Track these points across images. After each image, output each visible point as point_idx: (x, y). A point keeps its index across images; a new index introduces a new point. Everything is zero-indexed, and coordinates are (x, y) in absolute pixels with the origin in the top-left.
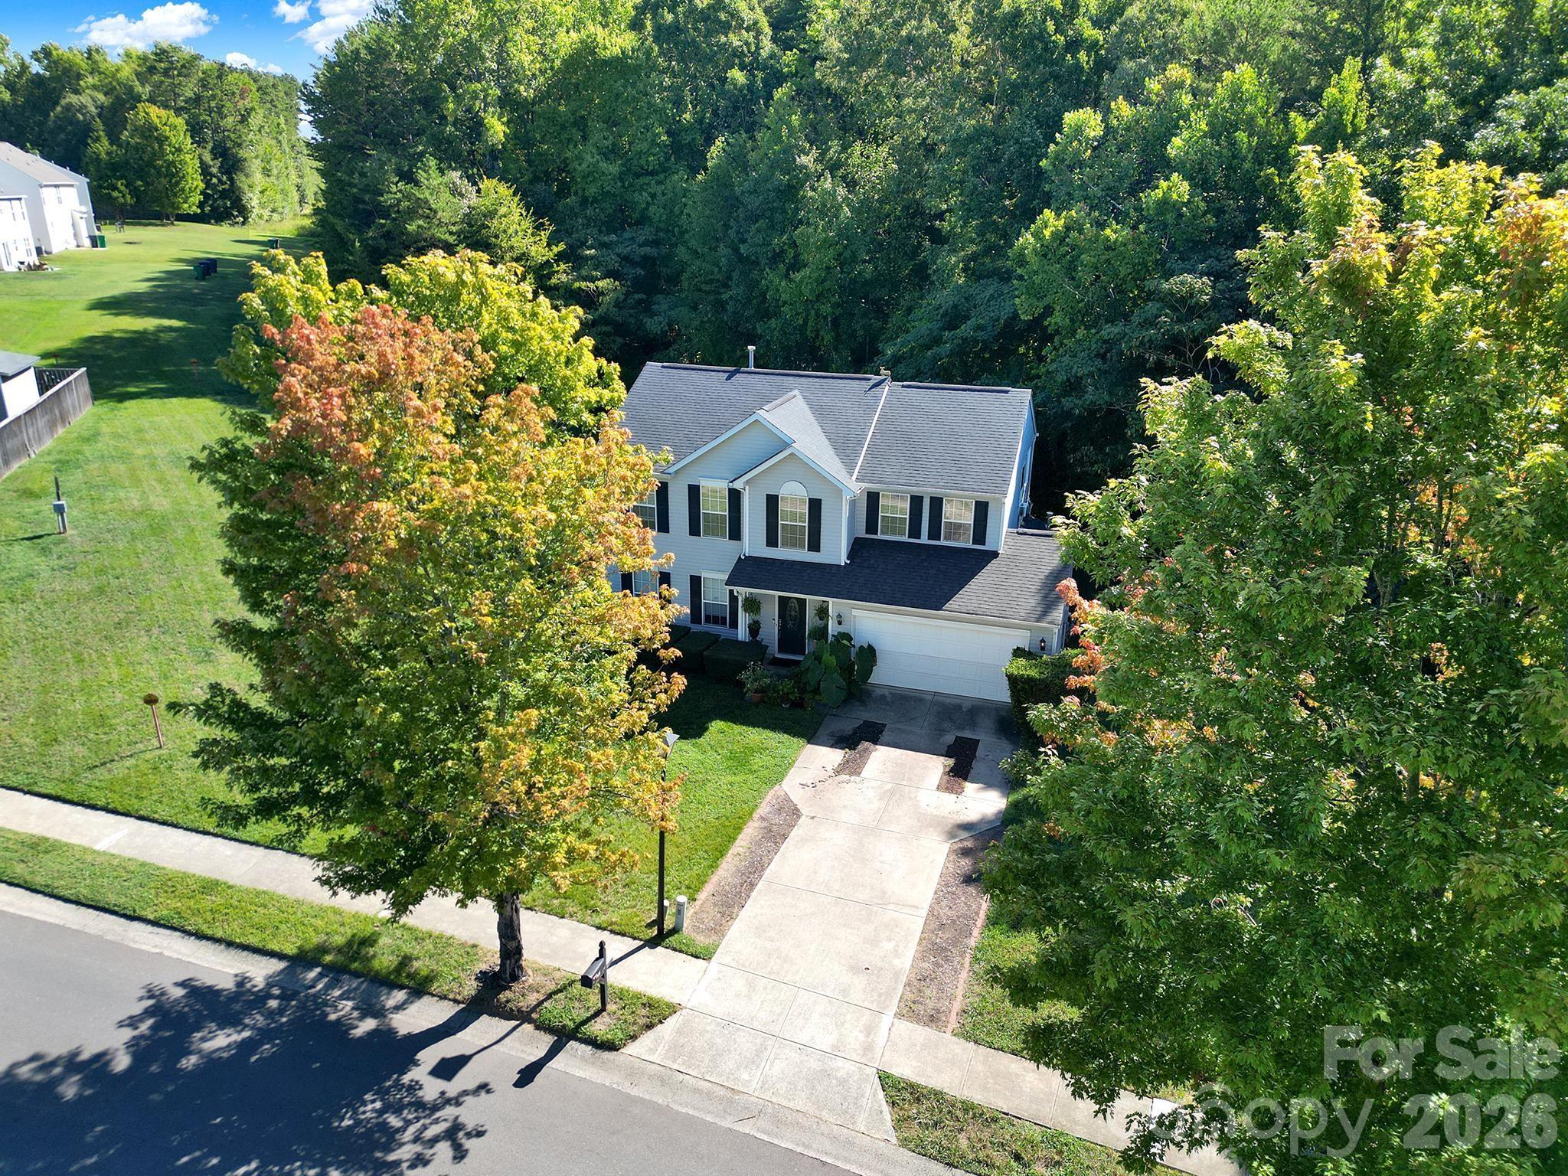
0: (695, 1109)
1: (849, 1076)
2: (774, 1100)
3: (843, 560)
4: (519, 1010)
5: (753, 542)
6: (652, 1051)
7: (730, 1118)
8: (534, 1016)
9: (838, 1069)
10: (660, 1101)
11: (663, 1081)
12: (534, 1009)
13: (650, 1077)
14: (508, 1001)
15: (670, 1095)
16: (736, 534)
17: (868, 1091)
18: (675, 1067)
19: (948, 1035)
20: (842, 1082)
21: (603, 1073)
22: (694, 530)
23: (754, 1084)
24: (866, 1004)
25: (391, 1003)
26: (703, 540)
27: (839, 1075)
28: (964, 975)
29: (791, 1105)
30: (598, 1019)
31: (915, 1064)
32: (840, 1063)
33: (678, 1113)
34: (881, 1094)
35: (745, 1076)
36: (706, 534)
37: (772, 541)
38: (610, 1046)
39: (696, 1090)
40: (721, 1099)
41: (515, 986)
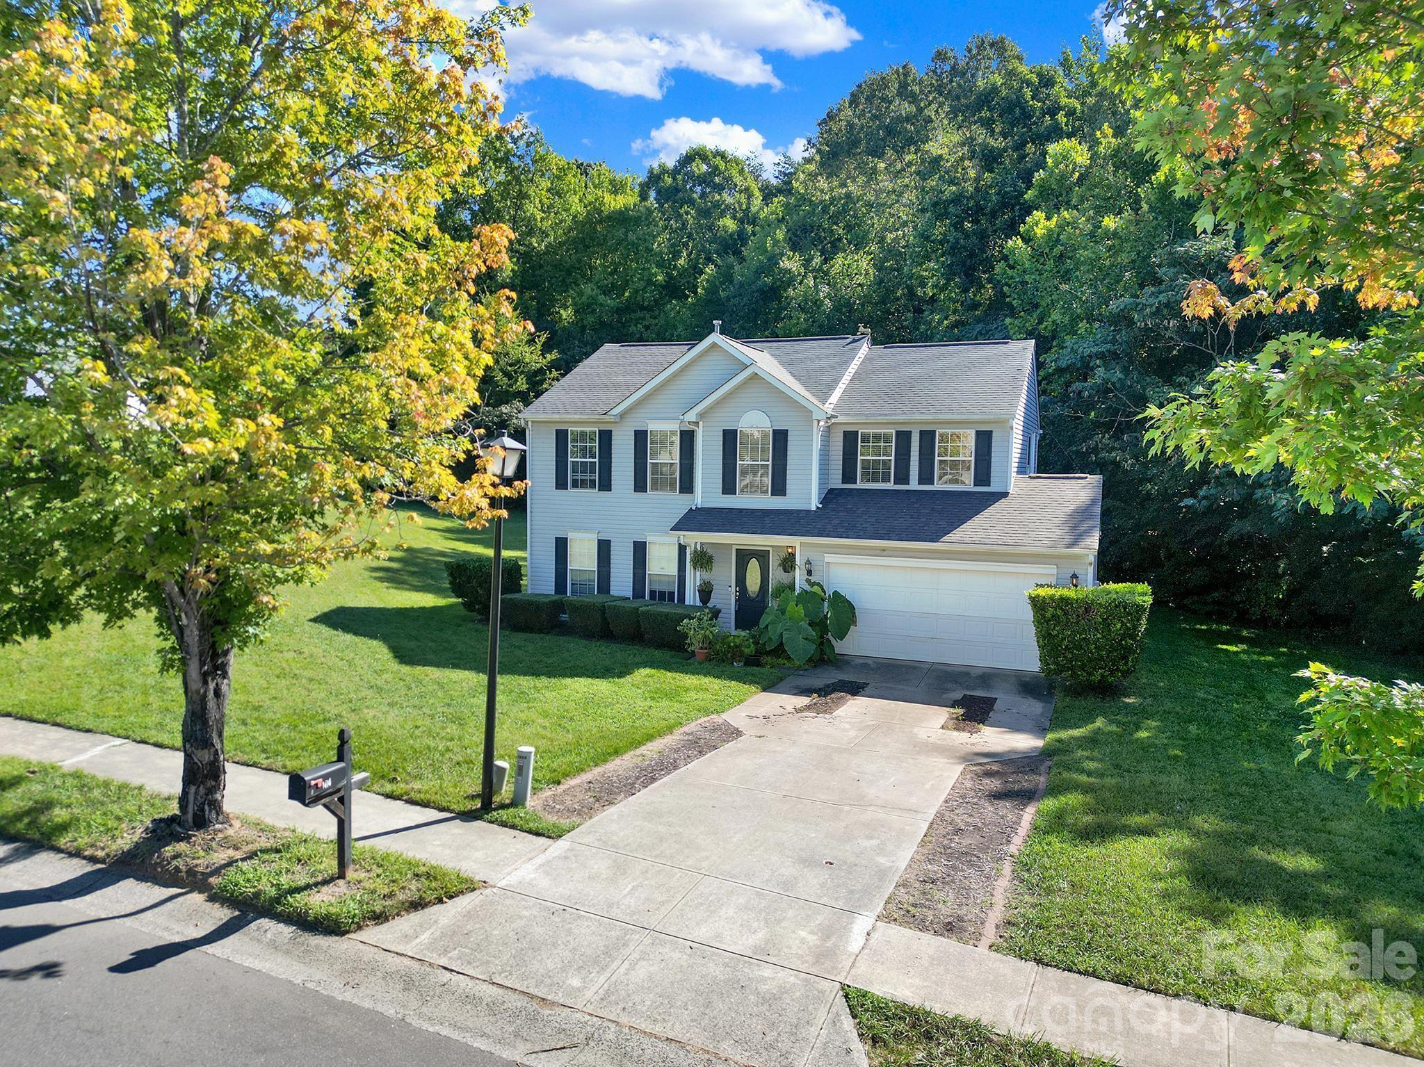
0: (455, 1026)
1: (783, 990)
2: (624, 1019)
3: (814, 504)
4: (191, 872)
5: (707, 492)
6: (406, 938)
7: (522, 1047)
8: (213, 880)
9: (764, 980)
10: (391, 1012)
11: (408, 983)
12: (217, 871)
13: (387, 975)
14: (176, 857)
15: (414, 1004)
16: (687, 486)
17: (822, 1015)
18: (444, 961)
19: (982, 949)
20: (768, 1000)
21: (297, 966)
22: (640, 486)
23: (589, 994)
24: (824, 900)
26: (651, 495)
27: (763, 988)
28: (1003, 883)
29: (658, 1029)
30: (325, 889)
31: (917, 982)
32: (767, 972)
33: (418, 1032)
34: (848, 1023)
35: (575, 982)
36: (654, 488)
37: (729, 487)
38: (329, 926)
39: (469, 999)
40: (516, 1014)
41: (199, 836)
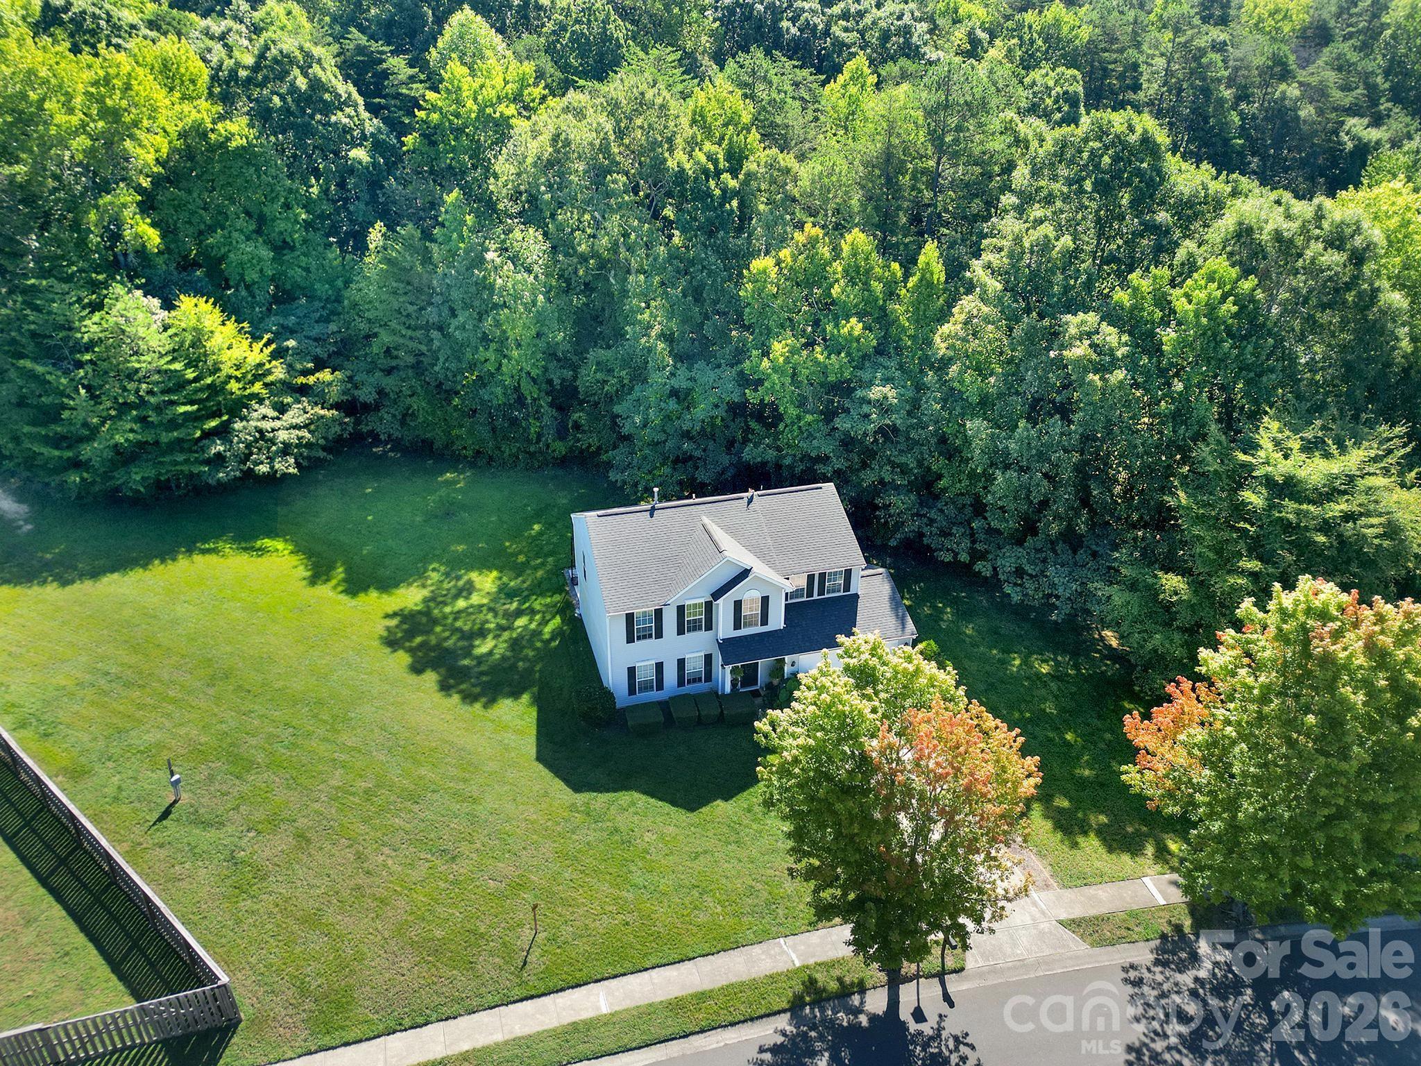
1: (1050, 929)
2: (1038, 955)
3: (782, 625)
5: (725, 630)
9: (1044, 929)
11: (997, 972)
13: (985, 973)
16: (709, 628)
17: (1062, 932)
18: (992, 963)
19: (1059, 890)
20: (1050, 933)
21: (968, 981)
22: (681, 632)
23: (1025, 953)
25: (857, 1003)
26: (689, 636)
27: (1047, 931)
29: (1046, 953)
32: (1042, 925)
35: (1019, 952)
36: (689, 631)
37: (738, 627)
38: (962, 969)
